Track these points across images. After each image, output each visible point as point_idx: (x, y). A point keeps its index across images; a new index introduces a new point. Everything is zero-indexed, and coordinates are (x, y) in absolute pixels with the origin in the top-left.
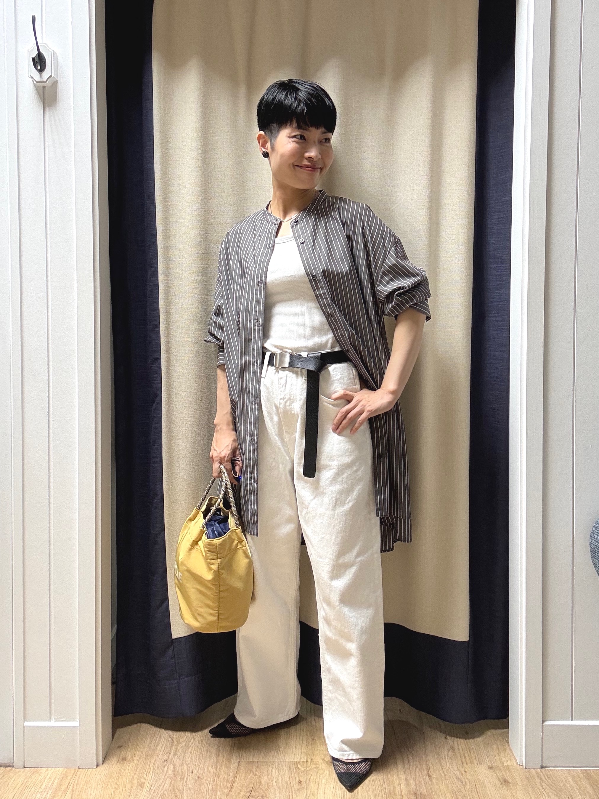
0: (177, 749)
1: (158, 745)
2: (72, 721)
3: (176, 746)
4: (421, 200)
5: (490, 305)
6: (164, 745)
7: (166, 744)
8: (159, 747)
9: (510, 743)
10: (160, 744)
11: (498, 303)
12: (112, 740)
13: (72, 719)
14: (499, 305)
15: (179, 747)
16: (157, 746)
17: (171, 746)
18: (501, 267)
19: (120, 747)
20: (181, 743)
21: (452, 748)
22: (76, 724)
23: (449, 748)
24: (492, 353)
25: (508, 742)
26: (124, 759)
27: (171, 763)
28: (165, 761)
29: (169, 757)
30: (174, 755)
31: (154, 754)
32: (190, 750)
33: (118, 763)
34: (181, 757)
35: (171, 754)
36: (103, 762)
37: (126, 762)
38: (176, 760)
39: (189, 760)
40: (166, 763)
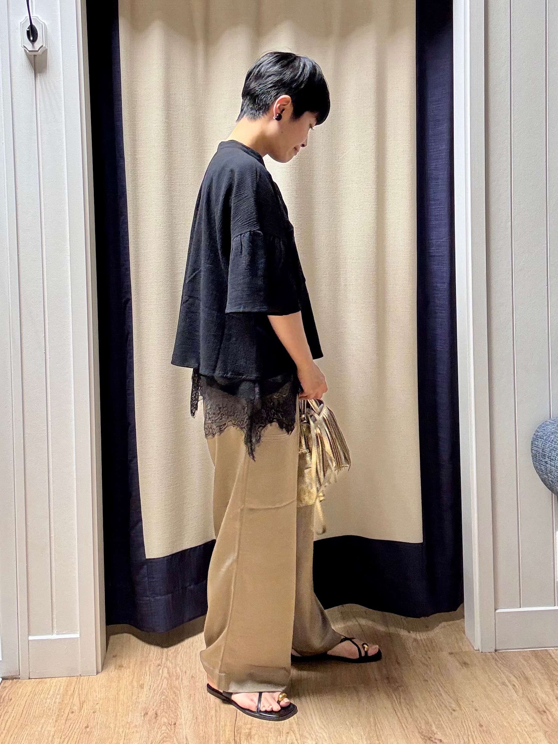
1: (149, 653)
3: (166, 652)
4: (369, 150)
5: (431, 242)
6: (155, 653)
7: (157, 652)
8: (151, 655)
10: (152, 651)
13: (74, 631)
15: (170, 653)
17: (162, 653)
19: (115, 656)
22: (77, 636)
26: (121, 666)
27: (164, 667)
28: (158, 665)
29: (162, 662)
30: (167, 659)
31: (147, 660)
32: (180, 655)
33: (116, 670)
34: (173, 661)
35: (164, 660)
36: (102, 669)
37: (123, 668)
38: (169, 664)
39: (181, 664)
40: (160, 667)
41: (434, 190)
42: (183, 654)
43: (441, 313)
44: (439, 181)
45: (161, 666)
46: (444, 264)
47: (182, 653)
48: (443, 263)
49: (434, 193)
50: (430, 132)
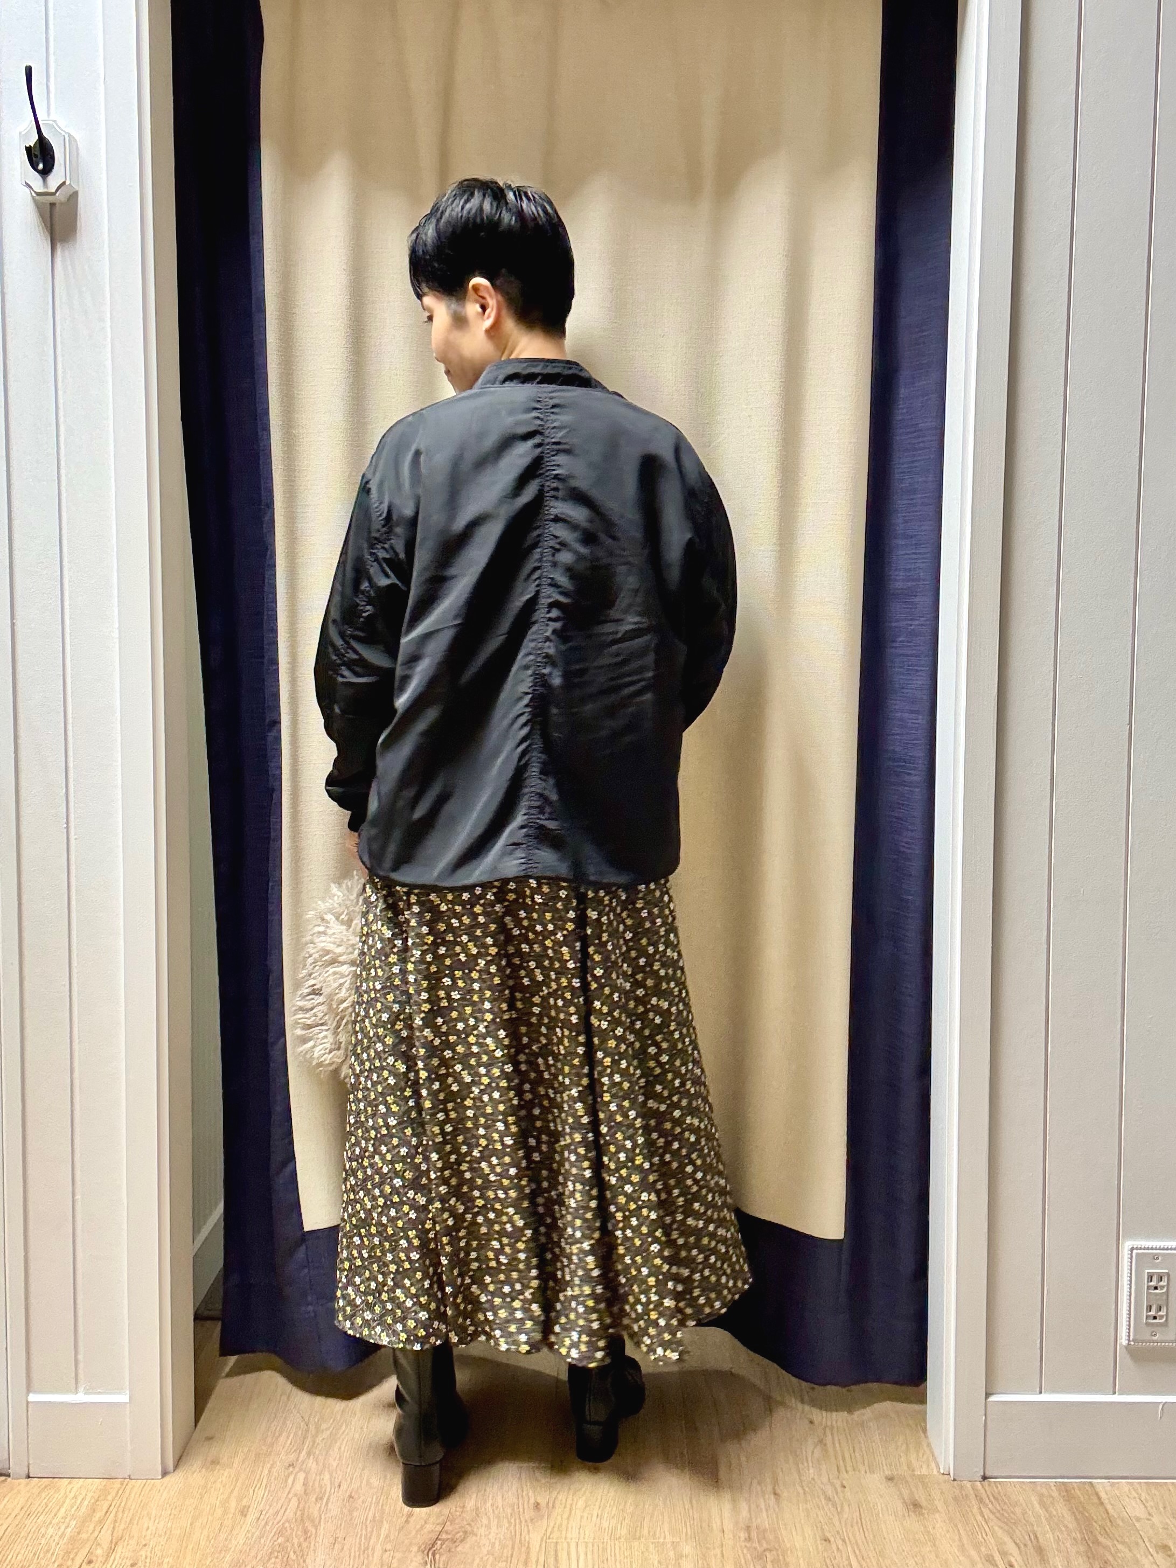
0: (314, 1442)
1: (280, 1435)
2: (120, 1393)
3: (313, 1436)
4: (765, 428)
5: (893, 624)
6: (292, 1435)
7: (295, 1434)
8: (282, 1439)
9: (929, 1433)
10: (284, 1434)
11: (910, 622)
12: (196, 1426)
13: (118, 1390)
14: (911, 625)
15: (320, 1438)
16: (277, 1439)
17: (305, 1438)
18: (915, 553)
19: (210, 1439)
20: (323, 1431)
21: (821, 1442)
22: (124, 1398)
23: (816, 1441)
24: (899, 715)
25: (925, 1431)
26: (215, 1462)
27: (301, 1470)
28: (290, 1465)
29: (297, 1460)
30: (309, 1454)
31: (270, 1454)
32: (338, 1444)
33: (204, 1470)
34: (321, 1458)
35: (304, 1453)
36: (176, 1467)
37: (218, 1467)
38: (311, 1463)
39: (335, 1464)
40: (291, 1469)
41: (905, 516)
42: (345, 1440)
43: (909, 774)
44: (915, 497)
45: (294, 1467)
46: (920, 673)
47: (343, 1440)
48: (917, 671)
49: (906, 522)
50: (903, 392)
